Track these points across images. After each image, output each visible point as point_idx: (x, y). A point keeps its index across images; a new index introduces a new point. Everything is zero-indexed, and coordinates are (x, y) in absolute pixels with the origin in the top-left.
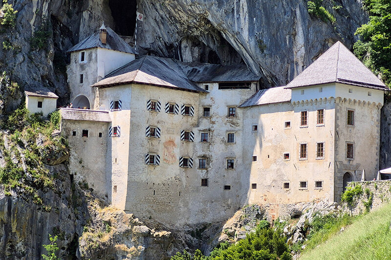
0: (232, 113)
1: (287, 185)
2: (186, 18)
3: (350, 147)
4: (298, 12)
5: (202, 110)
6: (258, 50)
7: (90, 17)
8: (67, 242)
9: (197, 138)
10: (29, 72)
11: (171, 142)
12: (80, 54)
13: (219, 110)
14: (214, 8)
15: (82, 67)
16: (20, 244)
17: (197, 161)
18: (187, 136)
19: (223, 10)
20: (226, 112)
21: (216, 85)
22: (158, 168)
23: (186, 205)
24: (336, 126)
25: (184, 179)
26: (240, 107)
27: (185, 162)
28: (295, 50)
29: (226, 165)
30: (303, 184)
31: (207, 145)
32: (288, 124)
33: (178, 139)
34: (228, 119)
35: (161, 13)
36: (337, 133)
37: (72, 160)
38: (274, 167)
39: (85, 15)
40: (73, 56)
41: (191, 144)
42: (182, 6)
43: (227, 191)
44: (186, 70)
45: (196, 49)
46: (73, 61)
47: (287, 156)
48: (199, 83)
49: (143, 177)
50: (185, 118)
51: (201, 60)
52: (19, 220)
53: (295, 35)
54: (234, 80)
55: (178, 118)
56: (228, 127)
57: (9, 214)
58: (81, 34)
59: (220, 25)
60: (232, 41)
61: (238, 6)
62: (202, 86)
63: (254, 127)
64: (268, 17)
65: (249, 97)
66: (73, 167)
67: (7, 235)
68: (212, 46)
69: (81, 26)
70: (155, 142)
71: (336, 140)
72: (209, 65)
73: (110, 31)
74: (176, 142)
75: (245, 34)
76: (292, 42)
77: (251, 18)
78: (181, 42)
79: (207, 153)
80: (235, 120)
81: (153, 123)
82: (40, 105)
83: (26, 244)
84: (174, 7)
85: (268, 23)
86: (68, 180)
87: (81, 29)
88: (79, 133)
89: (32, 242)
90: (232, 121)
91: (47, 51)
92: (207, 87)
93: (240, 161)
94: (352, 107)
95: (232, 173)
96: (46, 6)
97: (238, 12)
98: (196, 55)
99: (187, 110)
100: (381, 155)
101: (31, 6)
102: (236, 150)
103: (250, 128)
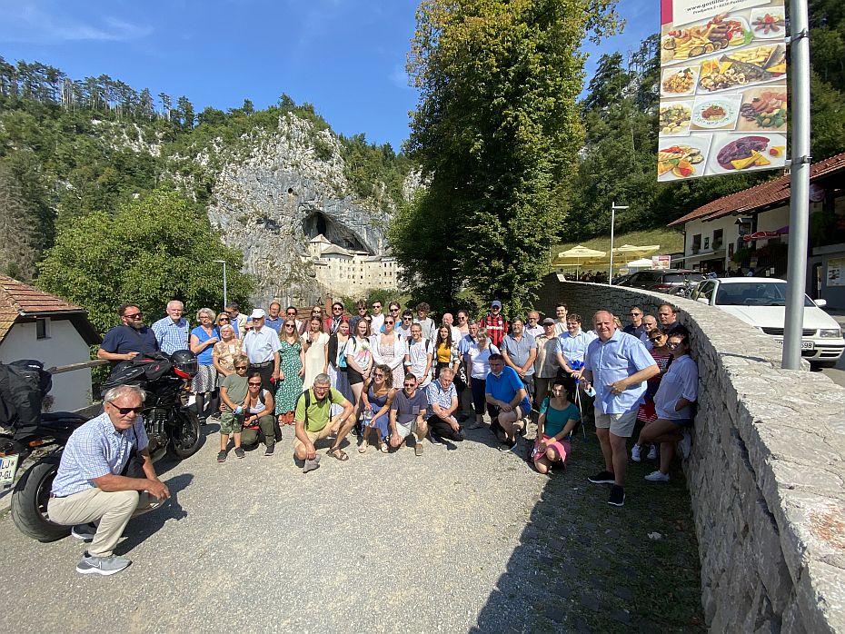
0: (362, 263)
1: (381, 284)
2: (346, 234)
4: (381, 235)
5: (353, 262)
9: (352, 270)
11: (345, 271)
12: (314, 243)
13: (358, 262)
14: (357, 232)
15: (315, 247)
17: (352, 277)
18: (349, 269)
19: (359, 233)
20: (360, 263)
21: (356, 255)
22: (342, 278)
23: (350, 290)
25: (349, 281)
26: (364, 262)
27: (349, 277)
28: (379, 245)
29: (360, 277)
30: (385, 283)
31: (354, 272)
37: (317, 276)
38: (376, 278)
41: (350, 271)
43: (361, 285)
45: (347, 243)
46: (311, 245)
48: (351, 253)
50: (349, 264)
53: (379, 241)
54: (361, 253)
56: (361, 267)
59: (357, 237)
60: (361, 241)
66: (317, 278)
68: (352, 242)
75: (366, 240)
77: (367, 235)
78: (342, 240)
79: (355, 274)
80: (363, 265)
82: (305, 259)
86: (317, 282)
88: (318, 268)
92: (353, 255)
93: (365, 276)
95: (362, 280)
97: (364, 233)
98: (347, 245)
99: (349, 262)
102: (363, 273)
103: (367, 267)
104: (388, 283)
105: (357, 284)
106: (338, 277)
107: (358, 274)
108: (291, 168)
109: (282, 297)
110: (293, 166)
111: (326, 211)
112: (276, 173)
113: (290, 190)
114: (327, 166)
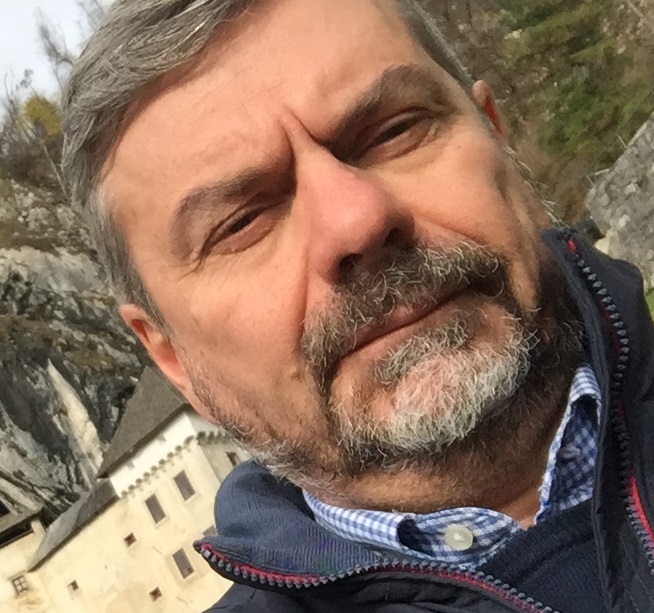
4: (53, 372)
6: (19, 460)
20: (10, 591)
26: (32, 570)
28: (77, 434)
32: (130, 540)
34: (20, 600)
47: (156, 594)
53: (62, 411)
63: (71, 587)
65: (37, 547)
76: (67, 424)
80: (31, 596)
90: (27, 600)
103: (66, 591)
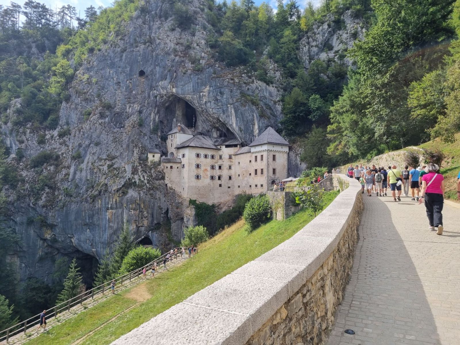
0: (230, 158)
1: (250, 186)
2: (212, 120)
3: (274, 170)
4: (255, 115)
5: (219, 157)
6: (240, 132)
7: (177, 121)
8: (164, 211)
9: (217, 168)
10: (150, 143)
11: (206, 170)
12: (171, 135)
13: (226, 156)
14: (221, 115)
15: (172, 140)
16: (145, 213)
17: (217, 177)
18: (213, 167)
19: (225, 116)
20: (228, 157)
21: (224, 146)
22: (200, 180)
23: (213, 195)
24: (268, 162)
25: (212, 184)
26: (234, 155)
27: (212, 178)
28: (254, 131)
29: (228, 178)
30: (256, 186)
31: (221, 170)
33: (209, 168)
34: (229, 160)
35: (203, 118)
36: (268, 164)
37: (166, 178)
38: (246, 179)
39: (175, 120)
40: (169, 136)
41: (215, 170)
42: (210, 115)
43: (229, 189)
44: (213, 141)
45: (218, 132)
46: (169, 138)
48: (218, 145)
49: (194, 184)
50: (212, 160)
51: (221, 136)
52: (144, 203)
53: (254, 125)
54: (231, 144)
55: (209, 160)
56: (229, 163)
57: (140, 201)
58: (173, 127)
59: (224, 122)
60: (230, 128)
61: (231, 114)
62: (219, 147)
63: (239, 163)
64: (243, 117)
65: (237, 151)
66: (167, 181)
67: (140, 209)
68: (224, 130)
69: (173, 124)
70: (199, 170)
71: (268, 167)
72: (223, 138)
73: (183, 126)
74: (208, 170)
75: (234, 125)
76: (253, 128)
77: (236, 118)
78: (212, 130)
79: (221, 174)
80: (232, 160)
81: (198, 162)
82: (154, 156)
83: (148, 213)
84: (207, 115)
85: (243, 120)
86: (165, 186)
87: (173, 126)
88: (169, 167)
89: (150, 212)
91: (157, 135)
92: (221, 147)
93: (234, 177)
94: (274, 154)
95: (231, 182)
96: (157, 117)
97: (231, 116)
98: (218, 134)
99: (213, 157)
100: (288, 173)
101: (150, 117)
102: (232, 172)
103: (237, 163)
104: (259, 186)
105: (224, 188)
106: (194, 179)
107: (225, 173)
108: (143, 46)
109: (116, 208)
110: (145, 43)
111: (180, 92)
112: (124, 55)
113: (142, 73)
114: (186, 37)
